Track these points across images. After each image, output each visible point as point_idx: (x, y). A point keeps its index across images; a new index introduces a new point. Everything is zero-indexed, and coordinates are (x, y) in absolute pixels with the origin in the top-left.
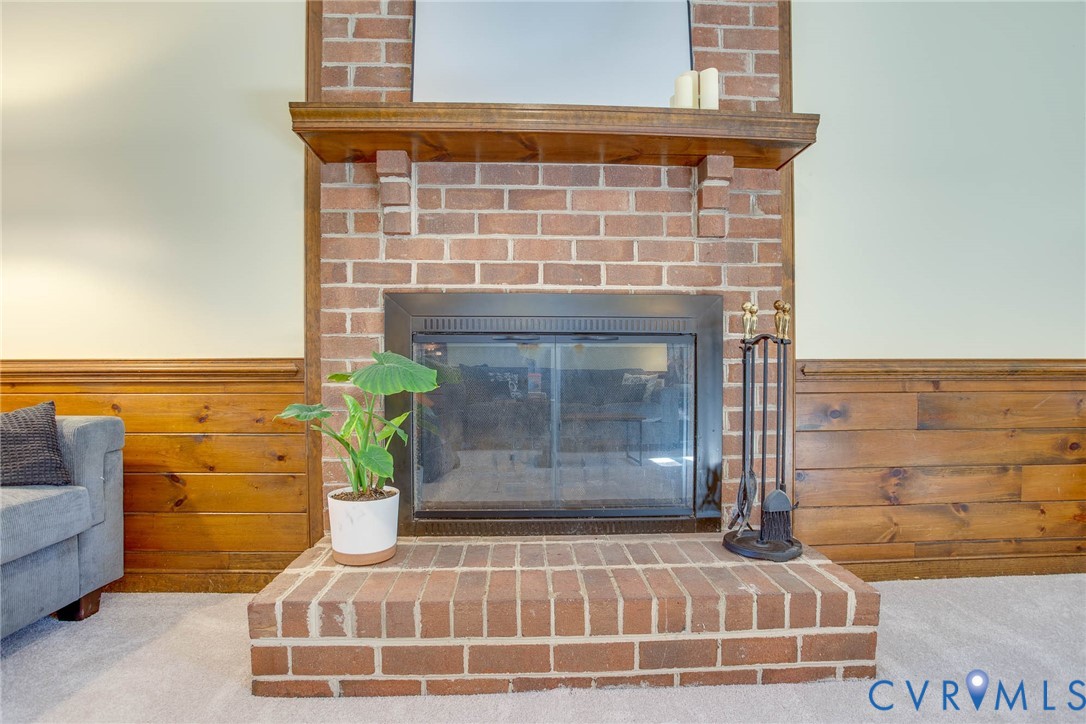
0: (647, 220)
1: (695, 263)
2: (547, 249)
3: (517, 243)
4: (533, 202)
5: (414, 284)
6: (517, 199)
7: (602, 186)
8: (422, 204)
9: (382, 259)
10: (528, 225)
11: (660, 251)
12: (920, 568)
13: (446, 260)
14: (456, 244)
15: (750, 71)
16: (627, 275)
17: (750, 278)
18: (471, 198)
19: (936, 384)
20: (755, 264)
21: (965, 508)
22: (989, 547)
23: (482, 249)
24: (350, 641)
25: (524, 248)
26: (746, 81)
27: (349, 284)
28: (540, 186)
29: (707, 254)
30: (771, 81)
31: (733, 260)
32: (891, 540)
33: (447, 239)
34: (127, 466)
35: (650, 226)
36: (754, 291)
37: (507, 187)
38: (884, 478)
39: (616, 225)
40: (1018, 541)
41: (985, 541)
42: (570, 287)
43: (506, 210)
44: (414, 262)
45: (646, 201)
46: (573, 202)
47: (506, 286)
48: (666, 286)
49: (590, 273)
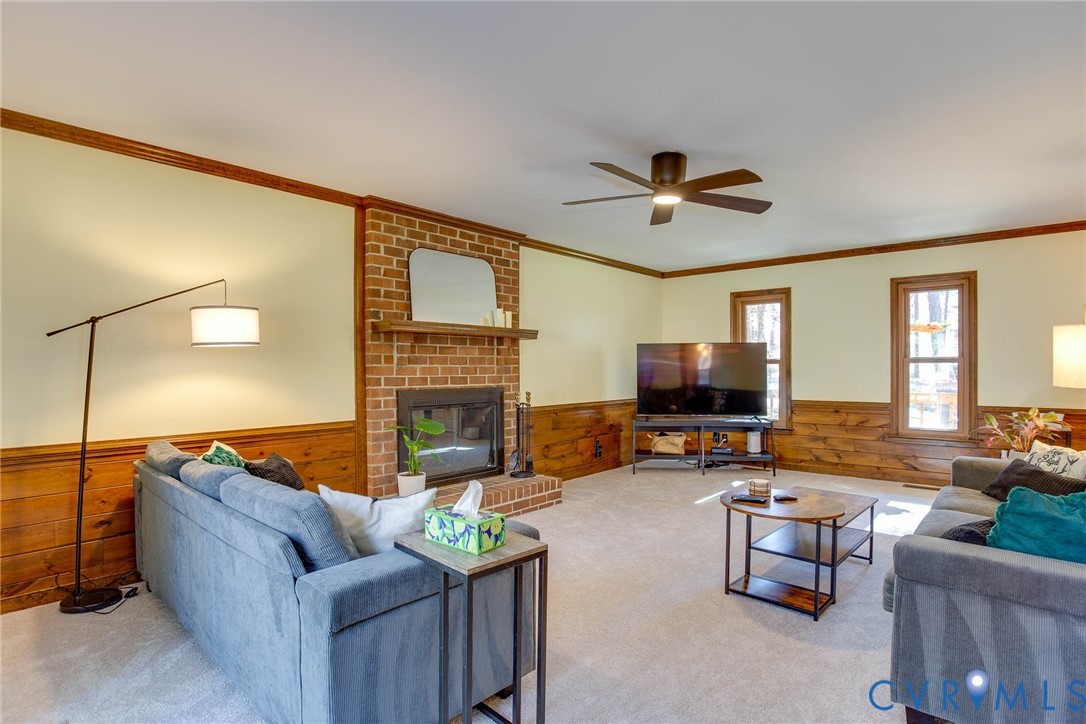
0: (482, 358)
1: (495, 375)
2: (451, 371)
3: (441, 368)
4: (446, 351)
5: (407, 386)
6: (442, 350)
7: (468, 346)
8: (411, 353)
9: (395, 376)
10: (444, 361)
11: (484, 371)
13: (418, 376)
14: (421, 369)
16: (474, 380)
17: (510, 380)
18: (426, 350)
19: (556, 414)
20: (512, 374)
23: (430, 371)
25: (444, 370)
27: (382, 387)
28: (449, 345)
29: (498, 372)
31: (505, 373)
33: (418, 366)
35: (482, 361)
36: (511, 384)
37: (438, 345)
38: (544, 449)
39: (473, 361)
42: (458, 386)
43: (438, 355)
44: (407, 377)
45: (481, 351)
46: (459, 352)
47: (438, 386)
48: (487, 384)
49: (464, 380)
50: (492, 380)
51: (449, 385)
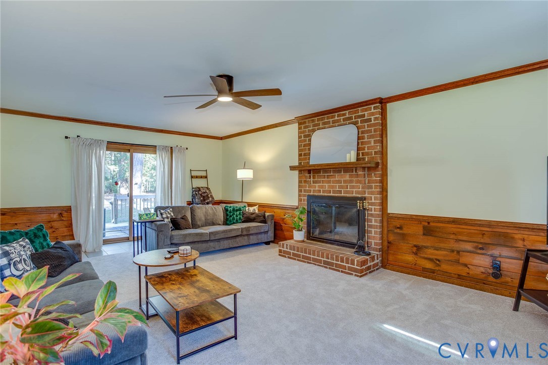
0: (351, 180)
1: (360, 190)
2: (333, 187)
3: (328, 186)
4: (330, 177)
5: (312, 193)
6: (328, 177)
7: (342, 173)
8: (313, 178)
9: (307, 189)
10: (329, 182)
11: (353, 187)
12: (423, 274)
13: (317, 189)
14: (319, 186)
15: (372, 144)
16: (346, 192)
17: (372, 193)
18: (320, 177)
19: (429, 223)
20: (373, 190)
21: (439, 261)
22: (448, 274)
23: (322, 187)
24: (288, 250)
25: (329, 187)
26: (372, 146)
27: (303, 193)
28: (332, 174)
29: (363, 188)
30: (377, 146)
31: (368, 189)
32: (415, 265)
33: (317, 185)
34: (275, 222)
35: (351, 182)
36: (373, 196)
37: (326, 174)
38: (412, 247)
39: (345, 182)
40: (458, 275)
41: (447, 272)
42: (337, 195)
43: (326, 179)
44: (312, 189)
45: (351, 176)
46: (337, 177)
47: (326, 194)
48: (354, 195)
49: (340, 192)
50: (357, 192)
51: (331, 194)
